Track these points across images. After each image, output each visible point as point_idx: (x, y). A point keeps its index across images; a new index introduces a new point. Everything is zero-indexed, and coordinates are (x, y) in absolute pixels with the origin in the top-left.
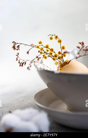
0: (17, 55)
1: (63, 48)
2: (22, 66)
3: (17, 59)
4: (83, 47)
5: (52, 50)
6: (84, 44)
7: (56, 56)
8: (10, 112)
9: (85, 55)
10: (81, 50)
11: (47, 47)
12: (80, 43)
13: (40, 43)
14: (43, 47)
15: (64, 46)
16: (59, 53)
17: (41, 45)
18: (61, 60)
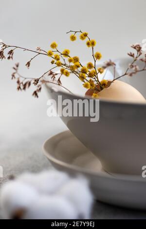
0: (16, 67)
1: (98, 57)
2: (24, 88)
3: (13, 76)
4: (139, 55)
5: (76, 60)
6: (142, 49)
7: (84, 71)
8: (12, 178)
9: (143, 70)
10: (135, 60)
11: (66, 54)
12: (135, 48)
13: (53, 46)
14: (59, 54)
15: (99, 52)
16: (90, 66)
17: (55, 50)
18: (94, 80)
